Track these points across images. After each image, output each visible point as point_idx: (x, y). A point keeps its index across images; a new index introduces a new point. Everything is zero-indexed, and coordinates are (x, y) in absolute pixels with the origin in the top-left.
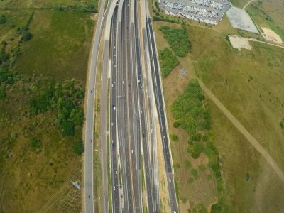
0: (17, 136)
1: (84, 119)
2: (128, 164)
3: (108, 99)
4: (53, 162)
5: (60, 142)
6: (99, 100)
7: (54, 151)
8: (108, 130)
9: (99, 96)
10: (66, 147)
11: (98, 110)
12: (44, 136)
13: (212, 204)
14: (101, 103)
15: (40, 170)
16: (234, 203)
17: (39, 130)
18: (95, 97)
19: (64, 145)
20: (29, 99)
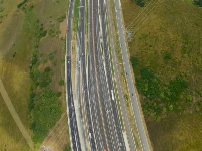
0: (183, 57)
1: (135, 84)
2: (97, 58)
3: (119, 109)
4: (150, 48)
5: (149, 62)
6: (128, 105)
7: (151, 55)
8: (114, 81)
9: (129, 109)
10: (143, 60)
11: (126, 96)
12: (163, 63)
13: (45, 37)
14: (125, 103)
15: (157, 41)
16: (30, 38)
17: (168, 66)
18: (131, 108)
19: (146, 61)
20: (189, 87)
